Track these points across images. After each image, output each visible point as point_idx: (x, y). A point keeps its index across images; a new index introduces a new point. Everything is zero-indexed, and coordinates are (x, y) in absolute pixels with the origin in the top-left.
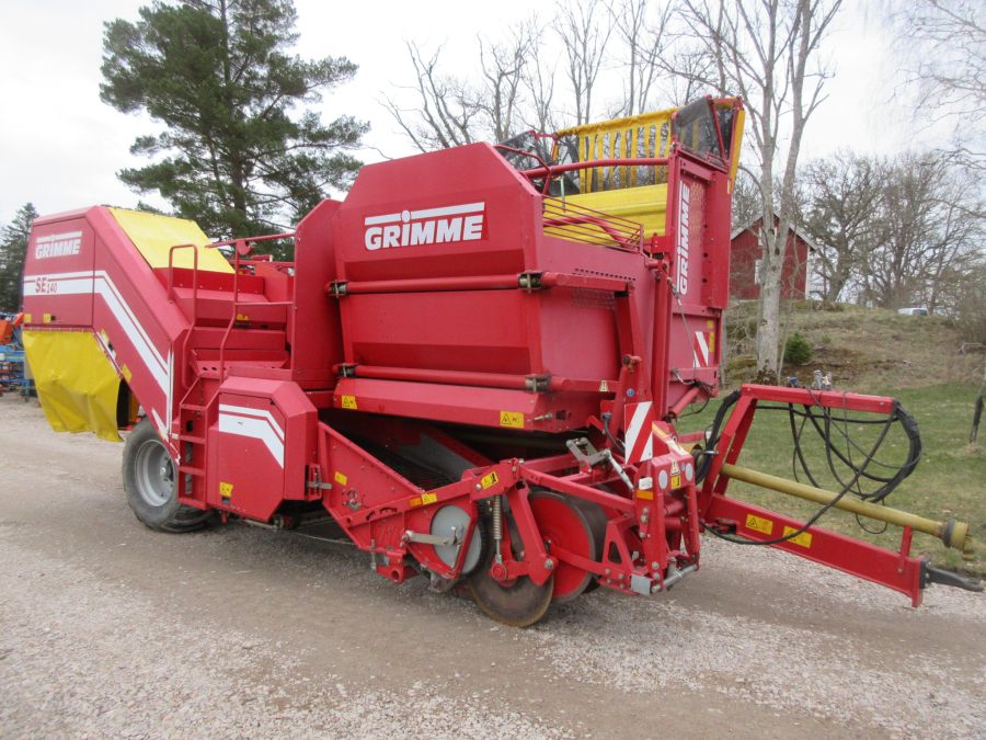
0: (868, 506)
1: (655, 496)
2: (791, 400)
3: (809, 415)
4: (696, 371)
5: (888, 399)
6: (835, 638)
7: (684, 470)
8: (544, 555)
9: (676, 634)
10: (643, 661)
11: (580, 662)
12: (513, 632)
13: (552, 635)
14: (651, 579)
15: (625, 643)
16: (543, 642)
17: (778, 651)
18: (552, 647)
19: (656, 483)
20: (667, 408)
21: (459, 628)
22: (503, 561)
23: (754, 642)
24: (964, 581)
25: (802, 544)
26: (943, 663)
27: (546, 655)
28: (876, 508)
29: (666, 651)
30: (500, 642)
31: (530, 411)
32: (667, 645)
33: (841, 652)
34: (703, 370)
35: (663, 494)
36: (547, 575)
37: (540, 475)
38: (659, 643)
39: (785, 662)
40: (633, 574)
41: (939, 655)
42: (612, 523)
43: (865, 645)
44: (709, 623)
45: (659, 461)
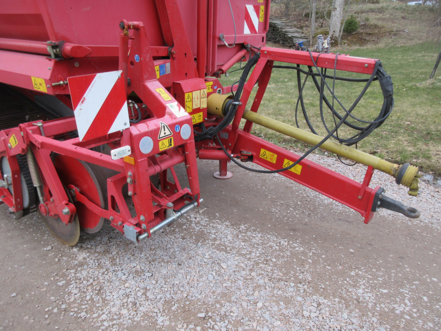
0: (344, 149)
1: (136, 161)
2: (299, 61)
3: (310, 73)
4: (246, 37)
5: (372, 61)
6: (303, 249)
7: (178, 131)
8: (64, 202)
9: (184, 249)
10: (139, 287)
11: (89, 288)
12: (60, 251)
13: (88, 254)
14: (139, 230)
15: (138, 263)
16: (76, 262)
17: (251, 270)
18: (79, 269)
19: (136, 150)
20: (216, 66)
21: (25, 246)
22: (44, 202)
23: (238, 258)
24: (406, 209)
25: (295, 172)
26: (375, 282)
27: (69, 278)
28: (349, 151)
29: (164, 272)
30: (44, 262)
31: (48, 77)
32: (169, 263)
33: (300, 270)
34: (252, 36)
35: (146, 158)
36: (68, 218)
37: (40, 141)
38: (166, 261)
39: (250, 286)
40: (127, 223)
41: (374, 270)
42: (110, 180)
43: (322, 258)
44: (216, 234)
45: (142, 127)
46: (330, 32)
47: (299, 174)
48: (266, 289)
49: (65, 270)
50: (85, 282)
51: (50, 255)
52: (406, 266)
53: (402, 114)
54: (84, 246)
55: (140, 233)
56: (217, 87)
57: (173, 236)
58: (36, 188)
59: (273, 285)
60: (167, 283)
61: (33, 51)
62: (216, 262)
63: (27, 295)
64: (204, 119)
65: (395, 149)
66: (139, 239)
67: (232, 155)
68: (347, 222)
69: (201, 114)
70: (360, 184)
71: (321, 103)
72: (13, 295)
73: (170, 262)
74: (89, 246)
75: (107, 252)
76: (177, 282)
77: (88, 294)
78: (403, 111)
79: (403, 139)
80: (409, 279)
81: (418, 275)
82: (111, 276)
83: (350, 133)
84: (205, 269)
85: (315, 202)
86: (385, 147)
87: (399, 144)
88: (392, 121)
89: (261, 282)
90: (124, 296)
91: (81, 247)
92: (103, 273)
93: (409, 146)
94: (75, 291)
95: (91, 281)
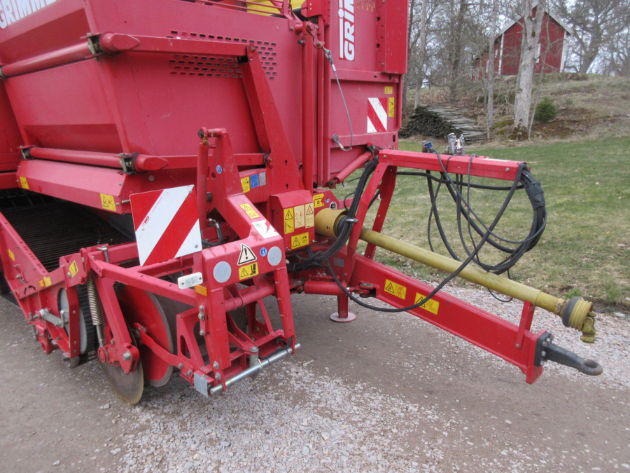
1: (208, 291)
2: (428, 167)
3: (444, 179)
4: (371, 136)
5: (515, 163)
6: (438, 418)
7: (264, 255)
8: (126, 345)
9: (276, 413)
10: (211, 459)
11: (149, 458)
12: (120, 410)
13: (153, 415)
14: (211, 380)
15: (213, 428)
16: (137, 425)
17: (362, 443)
18: (139, 434)
19: (209, 278)
20: (329, 174)
21: (78, 403)
22: (104, 345)
23: (346, 426)
24: (582, 363)
25: (430, 311)
26: (535, 465)
27: (125, 445)
28: (498, 280)
29: (246, 441)
30: (98, 424)
31: (118, 194)
32: (254, 431)
33: (429, 445)
34: (378, 135)
35: (222, 288)
36: (128, 365)
37: (102, 268)
38: (250, 427)
39: (357, 463)
40: (198, 371)
41: (536, 449)
42: (180, 316)
43: (463, 431)
44: (322, 394)
45: (219, 251)
46: (515, 121)
47: (436, 313)
48: (377, 468)
49: (122, 435)
50: (144, 451)
51: (107, 415)
52: (586, 446)
53: (613, 232)
54: (149, 405)
55: (212, 385)
56: (329, 201)
57: (264, 396)
58: (95, 326)
59: (388, 464)
60: (247, 456)
61: (104, 164)
62: (315, 431)
63: (73, 464)
64: (310, 241)
65: (600, 283)
66: (211, 393)
67: (348, 289)
68: (510, 383)
69: (307, 234)
70: (515, 326)
71: (459, 218)
72: (55, 463)
73: (255, 429)
74: (156, 406)
75: (177, 413)
76: (261, 455)
77: (146, 466)
78: (615, 229)
79: (613, 268)
80: (587, 464)
81: (601, 458)
82: (178, 444)
83: (534, 260)
84: (300, 440)
85: (468, 354)
86: (585, 279)
87: (606, 275)
88: (598, 243)
89: (373, 459)
90: (191, 470)
91: (146, 406)
92: (169, 441)
93: (621, 278)
94: (131, 462)
95: (153, 449)
